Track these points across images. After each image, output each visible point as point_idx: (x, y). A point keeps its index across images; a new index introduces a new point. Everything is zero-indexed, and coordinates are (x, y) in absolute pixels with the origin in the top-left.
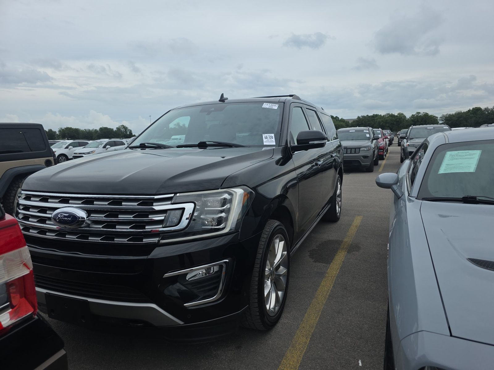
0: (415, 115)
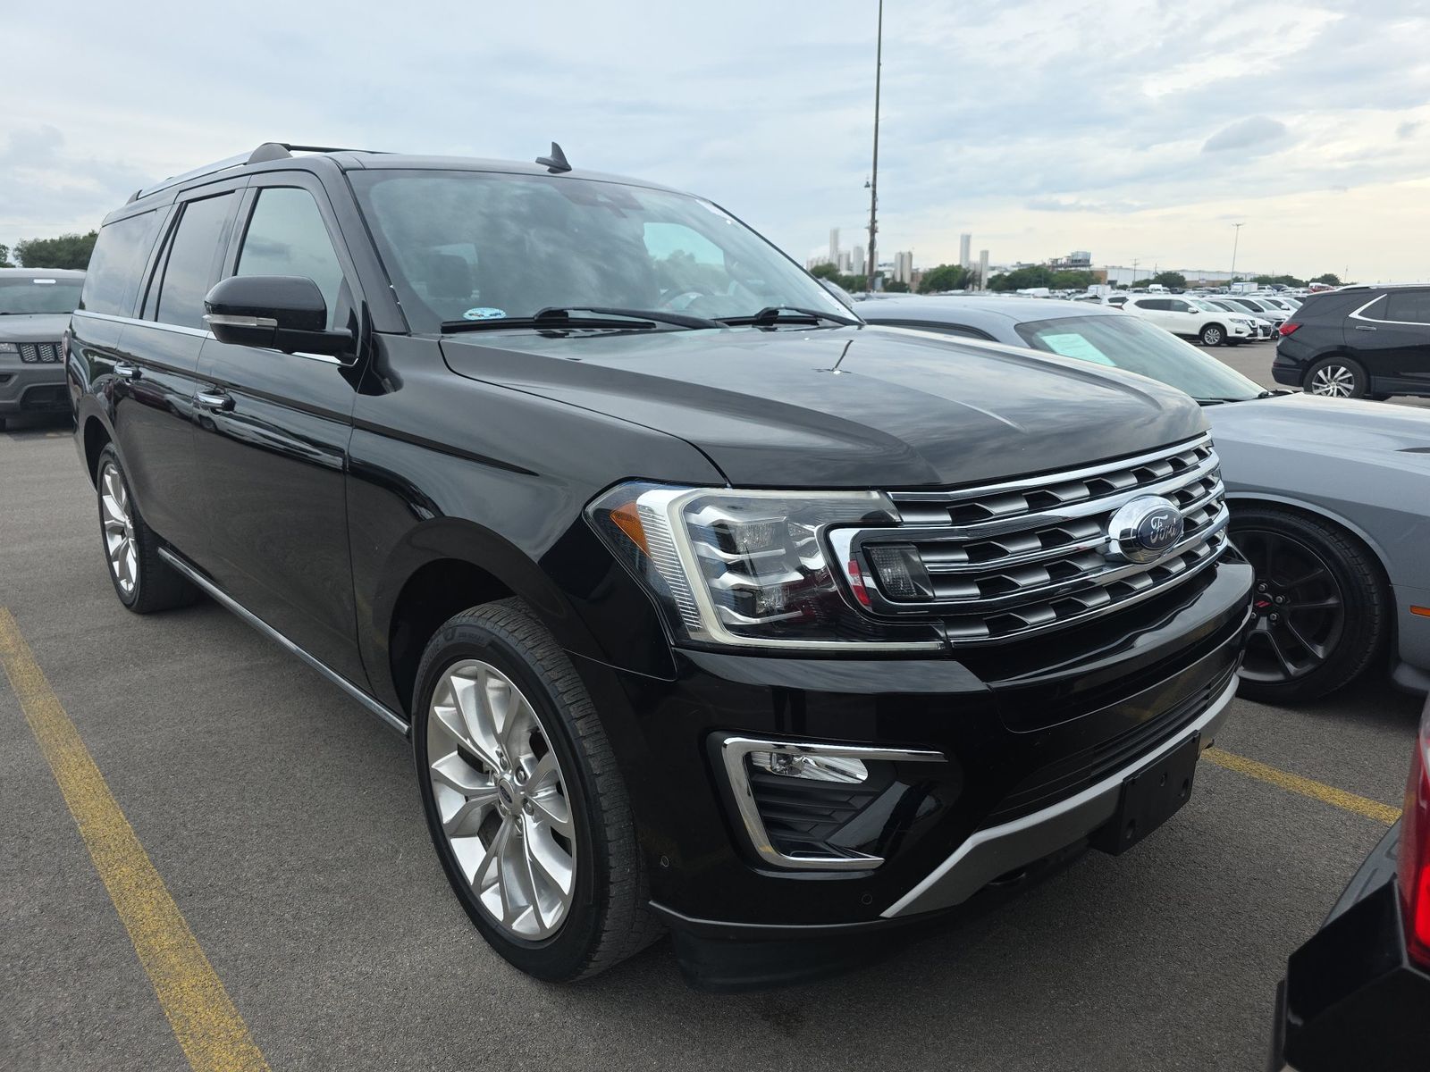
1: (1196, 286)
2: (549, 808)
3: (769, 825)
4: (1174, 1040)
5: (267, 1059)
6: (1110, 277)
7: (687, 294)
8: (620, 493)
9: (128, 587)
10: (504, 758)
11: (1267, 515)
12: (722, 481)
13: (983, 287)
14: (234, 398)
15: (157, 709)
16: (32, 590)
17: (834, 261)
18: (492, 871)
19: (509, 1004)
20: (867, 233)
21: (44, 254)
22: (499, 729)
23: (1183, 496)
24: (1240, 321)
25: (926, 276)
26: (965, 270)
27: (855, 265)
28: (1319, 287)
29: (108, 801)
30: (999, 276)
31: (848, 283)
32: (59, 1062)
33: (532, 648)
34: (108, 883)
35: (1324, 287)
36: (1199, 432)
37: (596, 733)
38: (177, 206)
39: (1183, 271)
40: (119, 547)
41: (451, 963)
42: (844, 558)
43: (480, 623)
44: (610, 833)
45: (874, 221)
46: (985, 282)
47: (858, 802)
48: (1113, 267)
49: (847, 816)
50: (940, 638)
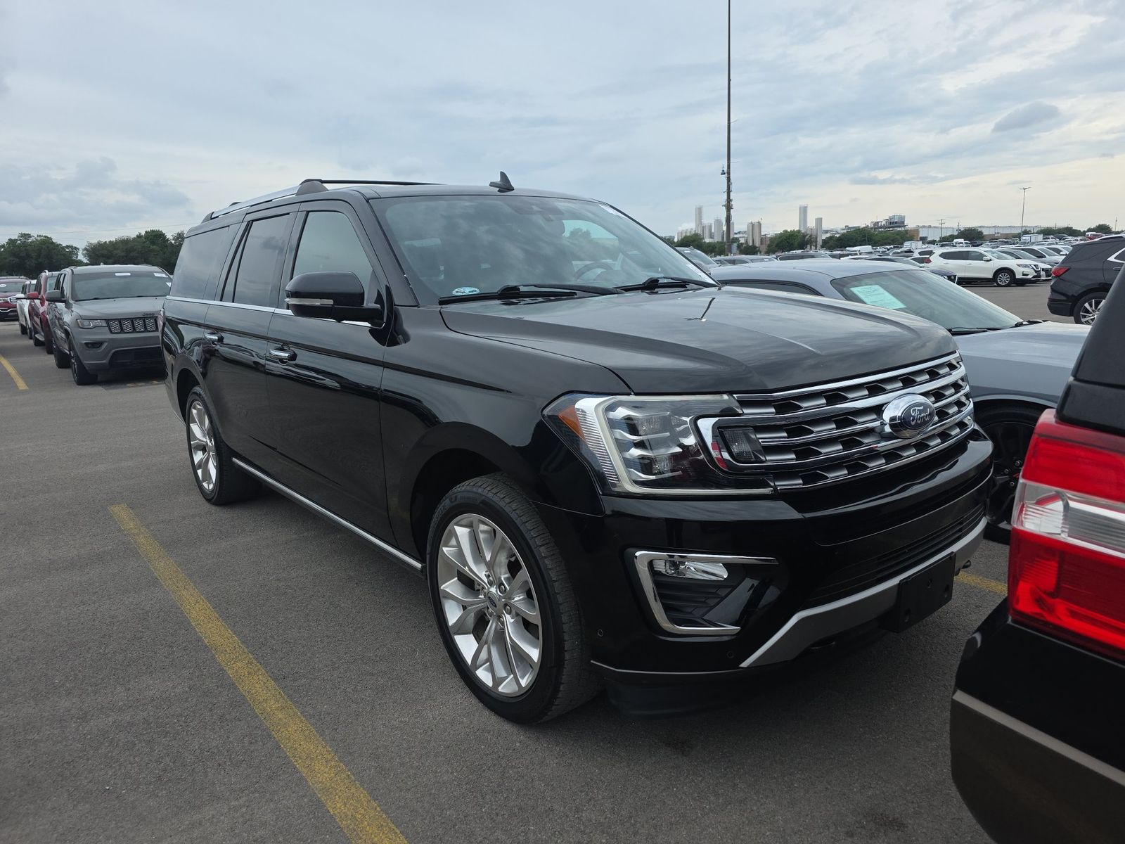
0: (16, 240)
1: (992, 239)
2: (523, 608)
3: (667, 608)
4: (943, 757)
5: (349, 770)
6: (922, 235)
7: (593, 270)
8: (564, 401)
9: (208, 486)
10: (491, 578)
11: (1018, 411)
12: (629, 391)
13: (819, 246)
14: (296, 352)
15: (241, 566)
16: (140, 492)
17: (699, 232)
18: (484, 655)
19: (499, 738)
20: (724, 210)
21: (105, 252)
22: (488, 558)
23: (938, 394)
24: (1026, 266)
25: (772, 239)
26: (803, 234)
27: (716, 234)
28: (1094, 235)
29: (219, 623)
30: (831, 238)
31: (710, 248)
32: (219, 773)
33: (510, 503)
34: (229, 672)
35: (1097, 235)
36: (950, 351)
37: (553, 554)
38: (244, 224)
39: (980, 227)
40: (201, 460)
41: (460, 716)
42: (709, 439)
43: (474, 489)
44: (564, 618)
45: (729, 200)
46: (820, 243)
47: (722, 592)
48: (924, 227)
49: (717, 600)
50: (771, 487)
